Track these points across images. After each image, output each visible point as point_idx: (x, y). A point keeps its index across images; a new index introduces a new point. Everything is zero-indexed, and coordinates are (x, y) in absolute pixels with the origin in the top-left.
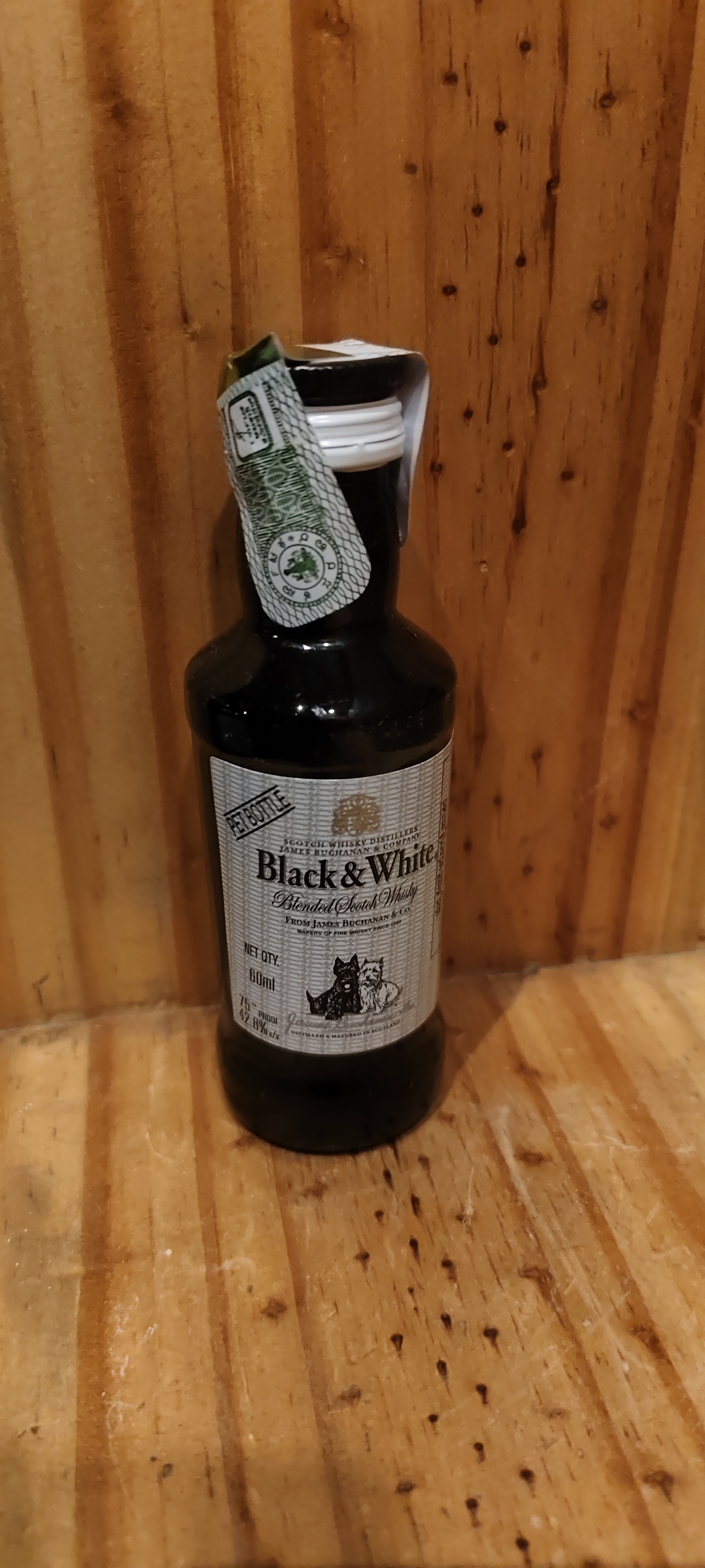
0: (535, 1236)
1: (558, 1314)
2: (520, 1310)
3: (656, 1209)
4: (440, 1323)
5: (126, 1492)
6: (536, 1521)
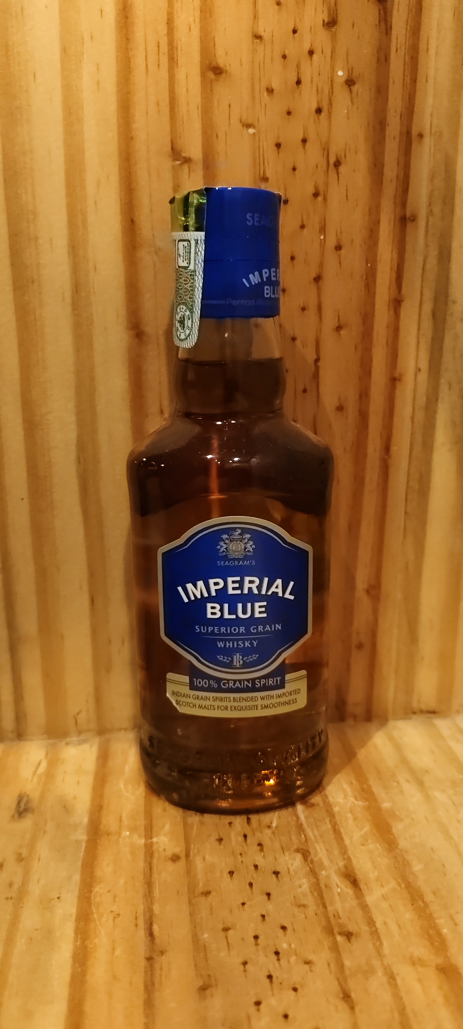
0: (305, 836)
1: (310, 868)
2: (292, 865)
3: (367, 828)
4: (253, 868)
5: (98, 923)
6: (285, 946)
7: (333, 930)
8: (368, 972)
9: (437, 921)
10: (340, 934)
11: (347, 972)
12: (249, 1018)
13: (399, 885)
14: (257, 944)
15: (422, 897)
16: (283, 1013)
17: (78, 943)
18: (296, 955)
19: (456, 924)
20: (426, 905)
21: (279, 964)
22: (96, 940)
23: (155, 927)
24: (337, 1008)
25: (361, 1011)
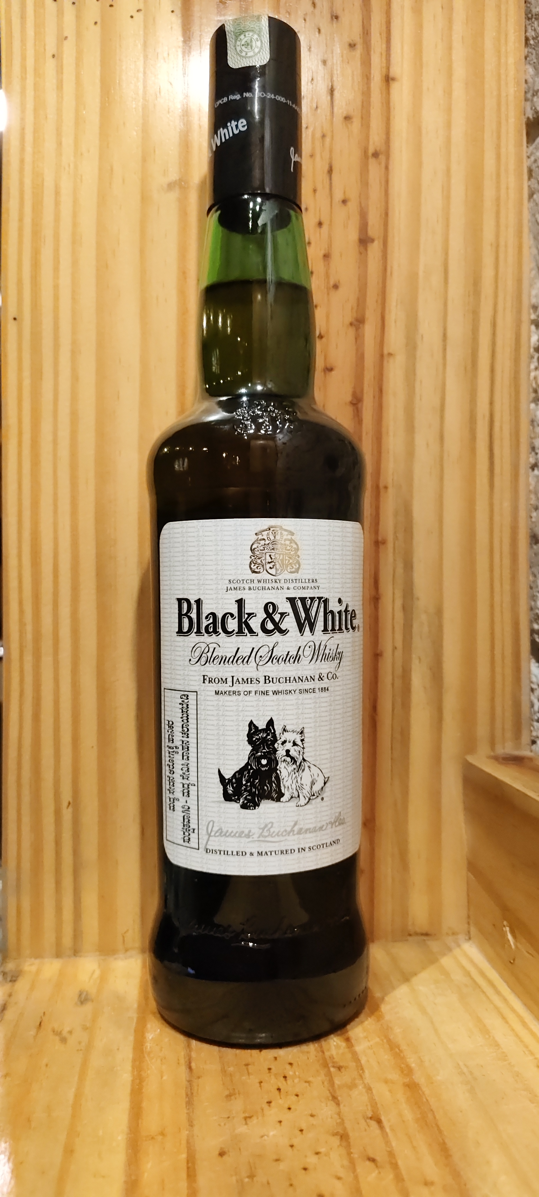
5: (149, 1062)
6: (291, 1073)
7: (328, 1065)
8: (352, 1086)
9: (408, 1060)
10: (333, 1067)
11: (336, 1086)
12: (262, 1110)
13: (382, 1040)
14: (269, 1072)
15: (398, 1047)
16: (288, 1107)
17: (135, 1073)
18: (299, 1078)
19: (422, 1061)
20: (401, 1051)
21: (287, 1083)
22: (149, 1072)
23: (193, 1065)
24: (327, 1104)
25: (344, 1106)
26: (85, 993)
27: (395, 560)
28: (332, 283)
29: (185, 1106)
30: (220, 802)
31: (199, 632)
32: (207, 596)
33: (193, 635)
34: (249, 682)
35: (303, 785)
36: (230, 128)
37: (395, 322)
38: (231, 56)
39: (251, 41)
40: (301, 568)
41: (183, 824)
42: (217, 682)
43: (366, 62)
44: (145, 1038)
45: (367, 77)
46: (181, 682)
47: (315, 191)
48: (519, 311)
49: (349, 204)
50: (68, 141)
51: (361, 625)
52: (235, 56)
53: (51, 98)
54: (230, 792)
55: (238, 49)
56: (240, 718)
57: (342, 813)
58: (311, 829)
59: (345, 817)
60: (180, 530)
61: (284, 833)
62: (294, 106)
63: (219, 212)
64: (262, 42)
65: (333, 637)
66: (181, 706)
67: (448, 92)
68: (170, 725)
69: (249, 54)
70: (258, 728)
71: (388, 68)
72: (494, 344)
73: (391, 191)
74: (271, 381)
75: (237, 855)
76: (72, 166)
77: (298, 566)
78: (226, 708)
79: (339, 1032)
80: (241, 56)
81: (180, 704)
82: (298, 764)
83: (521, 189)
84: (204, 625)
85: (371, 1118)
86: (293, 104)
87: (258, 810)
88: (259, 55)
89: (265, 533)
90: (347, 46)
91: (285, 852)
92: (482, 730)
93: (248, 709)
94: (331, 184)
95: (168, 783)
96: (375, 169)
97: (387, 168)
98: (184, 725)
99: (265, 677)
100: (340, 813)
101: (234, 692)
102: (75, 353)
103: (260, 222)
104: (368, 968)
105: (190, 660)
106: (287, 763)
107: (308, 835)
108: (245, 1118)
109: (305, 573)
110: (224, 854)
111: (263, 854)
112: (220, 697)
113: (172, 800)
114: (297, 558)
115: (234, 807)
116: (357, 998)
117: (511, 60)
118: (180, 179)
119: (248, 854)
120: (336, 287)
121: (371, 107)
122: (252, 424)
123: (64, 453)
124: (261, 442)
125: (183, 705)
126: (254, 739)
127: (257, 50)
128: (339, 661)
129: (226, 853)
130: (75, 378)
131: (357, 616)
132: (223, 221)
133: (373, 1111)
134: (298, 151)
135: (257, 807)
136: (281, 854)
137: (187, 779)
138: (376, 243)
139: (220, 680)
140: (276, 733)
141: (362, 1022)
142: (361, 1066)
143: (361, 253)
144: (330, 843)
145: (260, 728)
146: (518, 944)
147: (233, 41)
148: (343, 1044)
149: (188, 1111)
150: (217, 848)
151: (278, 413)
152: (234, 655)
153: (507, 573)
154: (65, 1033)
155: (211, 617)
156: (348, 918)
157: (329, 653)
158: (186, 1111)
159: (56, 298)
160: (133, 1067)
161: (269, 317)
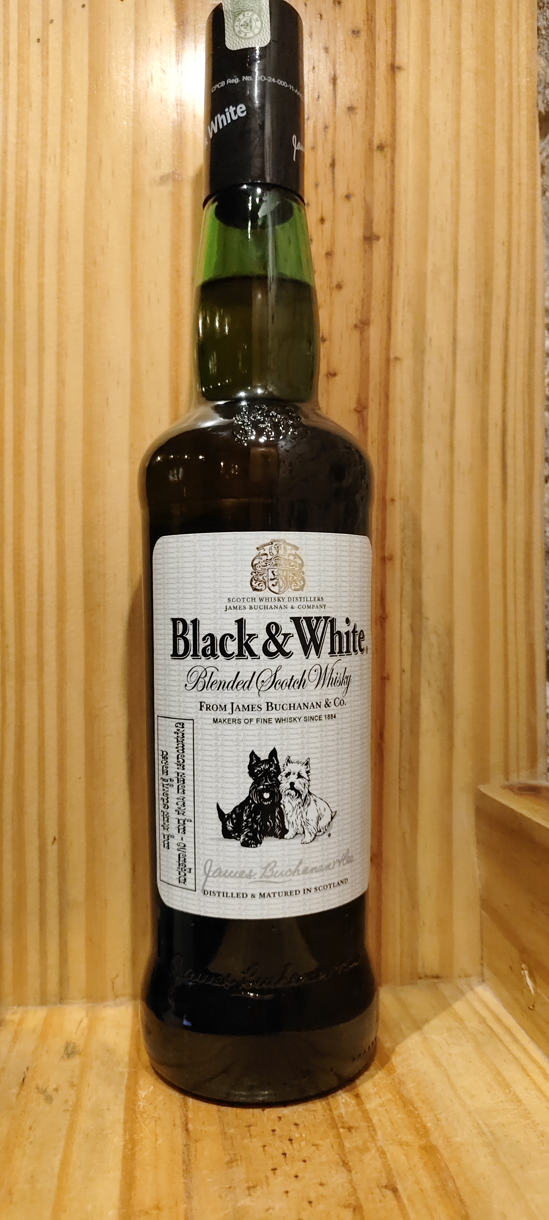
5: (142, 1123)
6: (297, 1135)
7: (337, 1125)
8: (364, 1150)
9: (424, 1119)
10: (342, 1128)
11: (347, 1150)
12: (267, 1178)
13: (395, 1096)
14: (274, 1135)
15: (412, 1104)
16: (295, 1175)
17: (127, 1137)
18: (306, 1141)
19: (438, 1120)
20: (416, 1109)
21: (292, 1146)
22: (142, 1135)
23: (190, 1126)
24: (337, 1171)
25: (356, 1173)
26: (72, 1045)
27: (402, 577)
28: (335, 283)
29: (182, 1174)
30: (219, 839)
31: (195, 655)
32: (204, 616)
33: (189, 658)
34: (250, 709)
35: (308, 820)
36: (228, 114)
37: (402, 324)
38: (228, 37)
39: (251, 21)
40: (306, 585)
41: (178, 863)
42: (215, 709)
43: (371, 50)
44: (137, 1095)
45: (372, 65)
46: (177, 709)
47: (317, 185)
48: (533, 314)
49: (353, 199)
50: (54, 130)
51: (370, 647)
52: (233, 37)
53: (36, 85)
54: (230, 828)
55: (237, 29)
56: (241, 749)
57: (350, 850)
58: (317, 869)
59: (353, 855)
60: (174, 545)
61: (289, 873)
62: (296, 91)
63: (216, 204)
64: (262, 23)
65: (340, 660)
66: (176, 735)
67: (457, 83)
68: (164, 756)
69: (249, 35)
70: (260, 758)
71: (394, 56)
72: (506, 348)
73: (397, 186)
74: (272, 384)
75: (237, 897)
76: (58, 158)
77: (302, 583)
78: (226, 738)
79: (348, 1088)
80: (239, 37)
81: (175, 733)
82: (303, 797)
83: (535, 184)
84: (201, 647)
85: (386, 1187)
86: (295, 89)
87: (260, 848)
88: (259, 36)
89: (267, 548)
90: (350, 33)
91: (289, 894)
92: (495, 757)
93: (248, 738)
94: (333, 178)
95: (162, 818)
96: (380, 163)
97: (393, 161)
98: (180, 756)
99: (268, 703)
100: (348, 850)
101: (234, 720)
102: (60, 355)
103: (260, 214)
104: (378, 1016)
105: (186, 685)
106: (291, 797)
107: (315, 875)
108: (249, 1188)
109: (310, 591)
110: (223, 896)
111: (266, 896)
112: (219, 725)
113: (166, 837)
114: (302, 575)
115: (235, 844)
116: (367, 1050)
117: (523, 49)
118: (173, 172)
119: (249, 896)
120: (339, 287)
121: (376, 98)
122: (253, 430)
123: (49, 462)
124: (262, 449)
125: (178, 734)
126: (256, 771)
127: (256, 31)
128: (347, 686)
129: (225, 895)
130: (61, 382)
131: (366, 637)
132: (220, 214)
133: (387, 1179)
134: (300, 139)
135: (259, 845)
136: (285, 895)
137: (183, 814)
138: (382, 240)
139: (219, 706)
140: (279, 764)
141: (372, 1076)
142: (373, 1125)
143: (366, 252)
144: (337, 883)
145: (262, 759)
146: (539, 990)
147: (232, 21)
148: (353, 1102)
149: (186, 1181)
150: (216, 890)
151: (280, 418)
152: (234, 680)
153: (521, 592)
154: (50, 1090)
155: (208, 638)
156: (356, 964)
157: (336, 677)
158: (183, 1181)
159: (41, 297)
160: (125, 1131)
161: (270, 317)
